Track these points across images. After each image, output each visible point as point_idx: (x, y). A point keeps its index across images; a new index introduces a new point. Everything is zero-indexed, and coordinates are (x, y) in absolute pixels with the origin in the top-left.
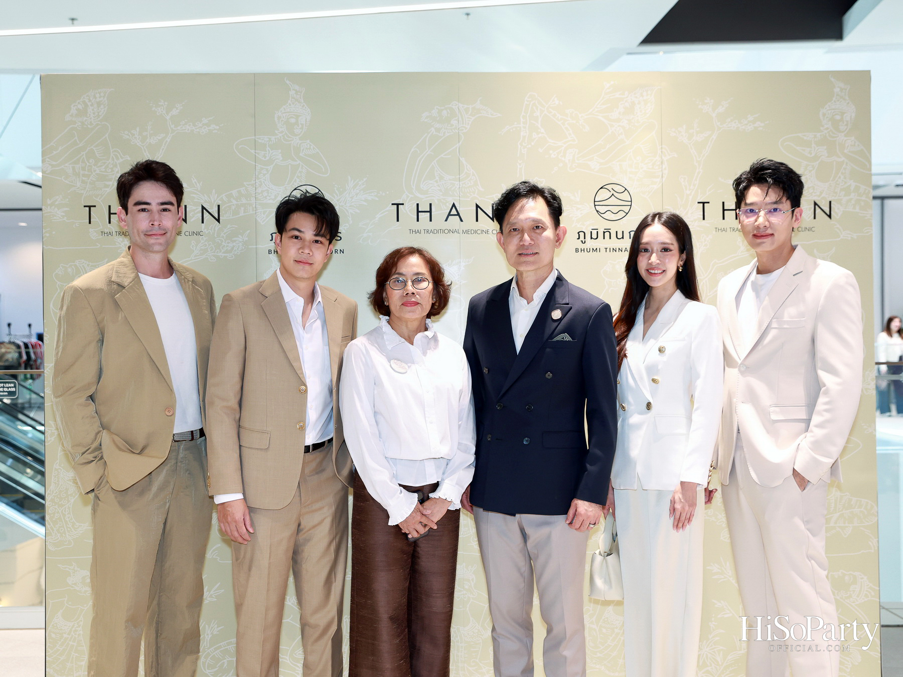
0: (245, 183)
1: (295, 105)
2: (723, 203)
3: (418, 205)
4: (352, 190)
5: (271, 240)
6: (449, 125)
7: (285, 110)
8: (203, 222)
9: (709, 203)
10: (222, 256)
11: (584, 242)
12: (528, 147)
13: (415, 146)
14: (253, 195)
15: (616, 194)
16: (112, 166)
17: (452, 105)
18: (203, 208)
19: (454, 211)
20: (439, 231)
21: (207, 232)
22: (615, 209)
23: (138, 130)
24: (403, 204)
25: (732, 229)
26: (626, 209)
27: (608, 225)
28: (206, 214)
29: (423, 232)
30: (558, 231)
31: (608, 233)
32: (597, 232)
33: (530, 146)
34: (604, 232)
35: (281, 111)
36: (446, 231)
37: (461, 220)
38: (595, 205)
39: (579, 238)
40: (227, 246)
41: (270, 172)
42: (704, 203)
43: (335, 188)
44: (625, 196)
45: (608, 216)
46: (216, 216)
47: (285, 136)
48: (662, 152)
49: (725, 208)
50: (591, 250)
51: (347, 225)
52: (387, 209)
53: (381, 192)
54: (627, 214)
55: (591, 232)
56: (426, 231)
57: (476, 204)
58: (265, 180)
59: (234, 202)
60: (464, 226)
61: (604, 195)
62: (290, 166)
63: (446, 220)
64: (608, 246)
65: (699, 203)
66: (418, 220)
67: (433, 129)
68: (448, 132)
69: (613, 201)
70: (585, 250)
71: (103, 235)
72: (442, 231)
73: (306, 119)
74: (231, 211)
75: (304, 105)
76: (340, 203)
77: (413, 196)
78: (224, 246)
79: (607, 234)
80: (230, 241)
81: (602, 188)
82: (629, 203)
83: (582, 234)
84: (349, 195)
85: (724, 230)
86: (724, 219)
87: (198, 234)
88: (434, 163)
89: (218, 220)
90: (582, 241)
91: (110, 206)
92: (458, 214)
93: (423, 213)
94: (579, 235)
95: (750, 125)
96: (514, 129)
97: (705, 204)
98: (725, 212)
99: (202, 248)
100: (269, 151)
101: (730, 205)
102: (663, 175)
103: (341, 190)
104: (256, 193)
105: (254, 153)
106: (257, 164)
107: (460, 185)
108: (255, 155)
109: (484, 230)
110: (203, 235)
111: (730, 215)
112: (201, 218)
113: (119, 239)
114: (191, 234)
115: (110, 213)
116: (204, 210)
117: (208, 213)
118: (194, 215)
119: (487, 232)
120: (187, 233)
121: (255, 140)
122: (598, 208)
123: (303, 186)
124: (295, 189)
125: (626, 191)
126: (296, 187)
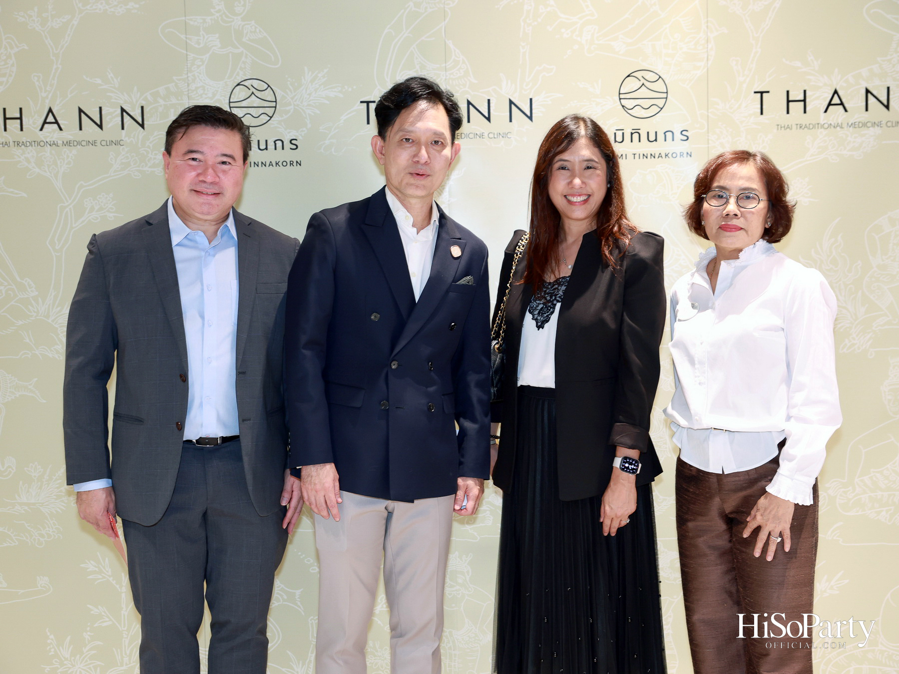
0: (175, 78)
2: (788, 92)
4: (310, 84)
8: (123, 128)
9: (768, 92)
10: (148, 171)
12: (533, 24)
13: (388, 27)
14: (185, 93)
15: (647, 84)
16: (5, 57)
18: (123, 110)
21: (128, 141)
22: (646, 103)
23: (36, 9)
25: (798, 126)
26: (661, 103)
27: (637, 124)
28: (127, 118)
31: (637, 134)
32: (623, 133)
33: (536, 23)
34: (632, 134)
38: (620, 99)
40: (155, 158)
41: (206, 63)
42: (762, 93)
43: (289, 83)
44: (659, 86)
45: (637, 112)
46: (140, 120)
47: (224, 16)
48: (707, 27)
49: (791, 99)
51: (304, 129)
52: (355, 108)
53: (346, 87)
54: (662, 109)
55: (615, 133)
57: (468, 100)
58: (200, 74)
59: (162, 102)
61: (631, 84)
62: (230, 55)
64: (637, 151)
65: (755, 92)
67: (411, 4)
68: (430, 8)
69: (643, 92)
74: (158, 113)
76: (296, 101)
78: (151, 158)
79: (636, 136)
80: (157, 152)
81: (629, 76)
82: (664, 96)
84: (306, 90)
85: (788, 127)
86: (788, 113)
87: (118, 143)
88: (414, 48)
89: (142, 126)
91: (4, 110)
97: (764, 95)
98: (790, 103)
99: (123, 161)
100: (203, 35)
101: (797, 95)
102: (709, 57)
103: (296, 84)
104: (188, 90)
105: (185, 39)
106: (188, 53)
107: (446, 76)
108: (186, 42)
109: (478, 133)
110: (123, 145)
111: (796, 107)
112: (120, 123)
113: (17, 151)
114: (108, 144)
115: (5, 119)
116: (124, 114)
117: (129, 117)
118: (112, 119)
119: (481, 136)
120: (103, 143)
121: (185, 21)
122: (624, 102)
123: (248, 81)
124: (238, 85)
125: (660, 79)
126: (240, 81)
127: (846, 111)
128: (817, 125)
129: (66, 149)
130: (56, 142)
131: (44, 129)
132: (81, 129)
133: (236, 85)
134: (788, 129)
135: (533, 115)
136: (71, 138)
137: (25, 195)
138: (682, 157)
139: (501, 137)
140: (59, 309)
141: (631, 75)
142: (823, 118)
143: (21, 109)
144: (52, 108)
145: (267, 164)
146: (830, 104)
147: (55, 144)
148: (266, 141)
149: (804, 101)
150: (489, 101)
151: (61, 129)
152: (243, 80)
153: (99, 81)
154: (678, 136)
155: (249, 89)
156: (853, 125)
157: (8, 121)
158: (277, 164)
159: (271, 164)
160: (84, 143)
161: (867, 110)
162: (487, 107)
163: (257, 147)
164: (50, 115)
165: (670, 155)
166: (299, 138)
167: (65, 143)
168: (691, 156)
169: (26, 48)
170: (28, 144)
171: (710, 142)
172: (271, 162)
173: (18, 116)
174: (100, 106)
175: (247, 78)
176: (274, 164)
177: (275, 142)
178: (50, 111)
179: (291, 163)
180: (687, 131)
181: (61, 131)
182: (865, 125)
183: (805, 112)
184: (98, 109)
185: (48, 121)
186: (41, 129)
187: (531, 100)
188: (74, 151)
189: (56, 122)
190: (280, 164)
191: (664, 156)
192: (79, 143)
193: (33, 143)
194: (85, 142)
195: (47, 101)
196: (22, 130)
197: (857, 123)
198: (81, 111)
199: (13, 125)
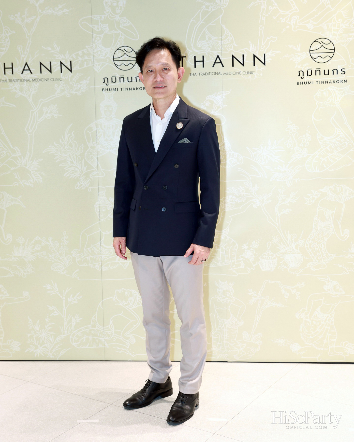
0: (86, 46)
3: (195, 57)
5: (103, 83)
6: (215, 4)
8: (61, 72)
10: (74, 93)
11: (302, 78)
12: (266, 16)
13: (193, 18)
15: (324, 45)
16: (4, 38)
18: (61, 63)
19: (218, 61)
20: (209, 73)
21: (64, 79)
22: (323, 55)
23: (19, 13)
24: (185, 57)
26: (331, 55)
27: (319, 66)
29: (198, 74)
30: (179, 71)
31: (319, 71)
32: (312, 71)
34: (316, 71)
36: (213, 74)
37: (223, 66)
38: (310, 53)
39: (299, 75)
40: (77, 87)
41: (102, 39)
45: (319, 60)
46: (70, 68)
47: (110, 15)
50: (307, 83)
54: (331, 58)
55: (307, 71)
56: (200, 74)
57: (233, 55)
58: (99, 44)
59: (80, 59)
60: (224, 70)
61: (316, 46)
62: (114, 34)
63: (213, 66)
64: (319, 80)
66: (195, 67)
67: (204, 7)
68: (214, 8)
70: (304, 83)
71: (1, 82)
72: (210, 73)
73: (123, 3)
74: (79, 64)
77: (192, 51)
78: (75, 87)
80: (78, 84)
82: (333, 51)
83: (301, 73)
87: (59, 79)
88: (205, 29)
89: (71, 71)
90: (301, 77)
91: (4, 64)
92: (221, 62)
93: (199, 62)
94: (299, 73)
96: (257, 4)
99: (61, 88)
100: (101, 25)
104: (93, 53)
105: (91, 27)
106: (93, 34)
107: (221, 43)
108: (92, 28)
109: (238, 72)
110: (61, 81)
112: (60, 69)
113: (11, 84)
114: (54, 80)
116: (62, 65)
117: (64, 67)
118: (56, 68)
119: (239, 73)
120: (52, 80)
121: (92, 18)
122: (312, 55)
123: (123, 47)
124: (118, 49)
125: (331, 42)
126: (118, 48)
129: (34, 83)
130: (29, 80)
131: (24, 73)
132: (41, 73)
133: (116, 49)
135: (266, 62)
136: (36, 77)
137: (14, 106)
138: (341, 82)
139: (249, 73)
140: (32, 161)
141: (316, 41)
143: (12, 64)
145: (132, 89)
147: (28, 80)
148: (132, 77)
150: (243, 55)
151: (31, 73)
152: (120, 47)
153: (49, 49)
154: (340, 71)
155: (123, 51)
157: (6, 69)
158: (137, 89)
159: (134, 89)
160: (43, 80)
162: (242, 59)
163: (127, 80)
164: (26, 66)
165: (335, 82)
167: (34, 80)
168: (346, 82)
169: (14, 33)
170: (16, 80)
172: (134, 88)
173: (11, 67)
174: (50, 61)
175: (122, 46)
176: (136, 89)
177: (136, 78)
178: (26, 64)
180: (345, 69)
181: (32, 74)
184: (49, 63)
185: (25, 69)
186: (22, 73)
187: (265, 54)
188: (38, 84)
189: (29, 70)
190: (139, 89)
191: (332, 82)
192: (40, 80)
193: (18, 80)
195: (25, 59)
196: (13, 73)
198: (41, 64)
199: (9, 71)
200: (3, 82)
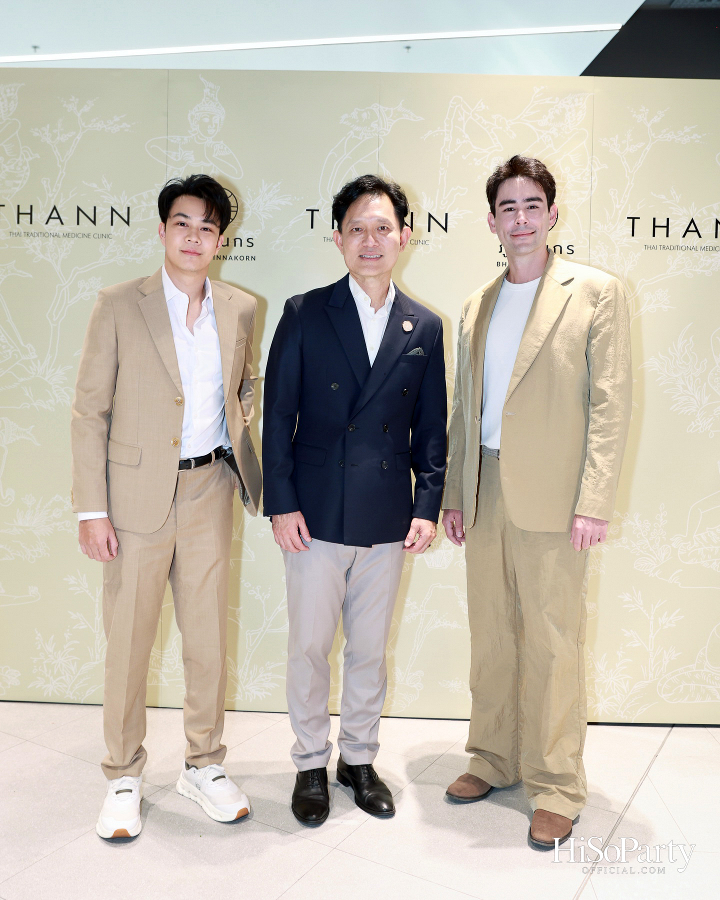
0: (156, 185)
1: (209, 104)
2: (654, 219)
4: (266, 194)
6: (369, 128)
7: (199, 109)
8: (112, 224)
9: (639, 218)
10: (130, 260)
12: (451, 153)
13: (333, 150)
16: (21, 164)
17: (373, 107)
18: (113, 210)
21: (116, 235)
23: (48, 126)
24: (318, 210)
25: (662, 247)
28: (115, 216)
30: (402, 233)
33: (453, 153)
35: (195, 110)
40: (136, 250)
41: (182, 174)
42: (633, 219)
43: (249, 192)
46: (126, 218)
47: (198, 136)
48: (592, 162)
49: (656, 225)
51: (260, 230)
52: (302, 215)
53: (295, 197)
54: (553, 227)
59: (145, 204)
62: (202, 167)
65: (628, 218)
67: (352, 132)
68: (367, 136)
71: (12, 236)
73: (220, 119)
74: (141, 213)
75: (218, 104)
76: (253, 207)
78: (133, 249)
80: (139, 245)
84: (263, 199)
85: (654, 248)
86: (654, 236)
87: (107, 236)
88: (352, 168)
89: (128, 223)
90: (504, 255)
91: (18, 206)
94: (501, 248)
95: (687, 137)
96: (437, 134)
97: (635, 220)
98: (656, 228)
99: (111, 251)
100: (181, 151)
101: (661, 222)
102: (592, 187)
103: (255, 193)
105: (166, 154)
106: (168, 165)
108: (167, 156)
110: (111, 238)
111: (661, 232)
112: (110, 220)
113: (27, 240)
114: (100, 237)
115: (19, 214)
116: (114, 213)
117: (117, 215)
118: (104, 216)
120: (96, 236)
121: (167, 140)
127: (700, 237)
128: (676, 247)
129: (65, 240)
130: (58, 234)
131: (49, 223)
132: (78, 224)
134: (654, 249)
135: (448, 227)
136: (70, 231)
137: (31, 276)
140: (54, 369)
142: (681, 242)
143: (31, 206)
144: (56, 206)
145: (228, 258)
146: (687, 231)
147: (56, 236)
148: (228, 239)
149: (667, 227)
151: (62, 223)
153: (95, 185)
154: (565, 250)
156: (705, 248)
157: (21, 216)
158: (236, 258)
159: (231, 258)
161: (716, 237)
162: (411, 219)
164: (55, 211)
166: (255, 238)
167: (65, 235)
169: (39, 157)
170: (36, 235)
171: (590, 256)
172: (231, 256)
173: (29, 212)
174: (95, 205)
177: (235, 240)
178: (55, 208)
179: (247, 258)
180: (572, 246)
181: (63, 225)
182: (714, 249)
183: (667, 236)
184: (93, 208)
185: (52, 216)
186: (47, 223)
187: (447, 214)
188: (72, 242)
189: (59, 218)
190: (238, 258)
192: (76, 235)
193: (40, 234)
194: (81, 235)
195: (52, 200)
196: (31, 223)
197: (708, 247)
198: (79, 209)
199: (25, 219)
200: (14, 235)
